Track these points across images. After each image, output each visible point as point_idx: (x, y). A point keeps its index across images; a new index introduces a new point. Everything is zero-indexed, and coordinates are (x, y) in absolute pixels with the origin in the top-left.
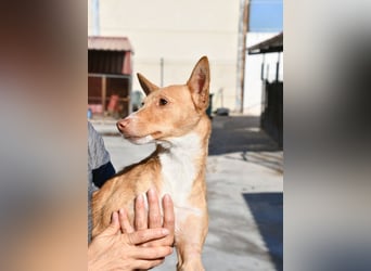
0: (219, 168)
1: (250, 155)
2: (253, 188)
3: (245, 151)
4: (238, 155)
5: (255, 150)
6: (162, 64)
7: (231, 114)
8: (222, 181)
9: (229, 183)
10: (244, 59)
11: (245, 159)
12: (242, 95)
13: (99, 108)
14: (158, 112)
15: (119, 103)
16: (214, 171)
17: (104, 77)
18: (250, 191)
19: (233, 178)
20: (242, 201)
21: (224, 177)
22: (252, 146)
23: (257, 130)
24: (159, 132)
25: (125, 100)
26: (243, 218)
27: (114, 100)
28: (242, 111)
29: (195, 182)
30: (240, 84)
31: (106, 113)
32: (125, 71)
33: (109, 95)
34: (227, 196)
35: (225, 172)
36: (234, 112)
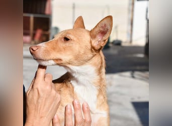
0: (114, 83)
1: (137, 74)
2: (139, 98)
3: (133, 71)
4: (128, 74)
5: (141, 71)
6: (74, 7)
7: (123, 44)
8: (117, 93)
9: (122, 94)
10: (133, 4)
11: (133, 77)
12: (132, 30)
13: (28, 39)
14: (62, 45)
15: (42, 35)
16: (111, 85)
17: (32, 16)
18: (137, 100)
19: (124, 91)
20: (131, 107)
21: (118, 89)
22: (138, 68)
23: (141, 56)
24: (61, 60)
25: (46, 33)
26: (132, 120)
27: (39, 33)
28: (131, 42)
29: (98, 96)
30: (130, 22)
31: (33, 42)
32: (47, 12)
33: (35, 29)
34: (120, 104)
35: (119, 86)
36: (126, 42)
